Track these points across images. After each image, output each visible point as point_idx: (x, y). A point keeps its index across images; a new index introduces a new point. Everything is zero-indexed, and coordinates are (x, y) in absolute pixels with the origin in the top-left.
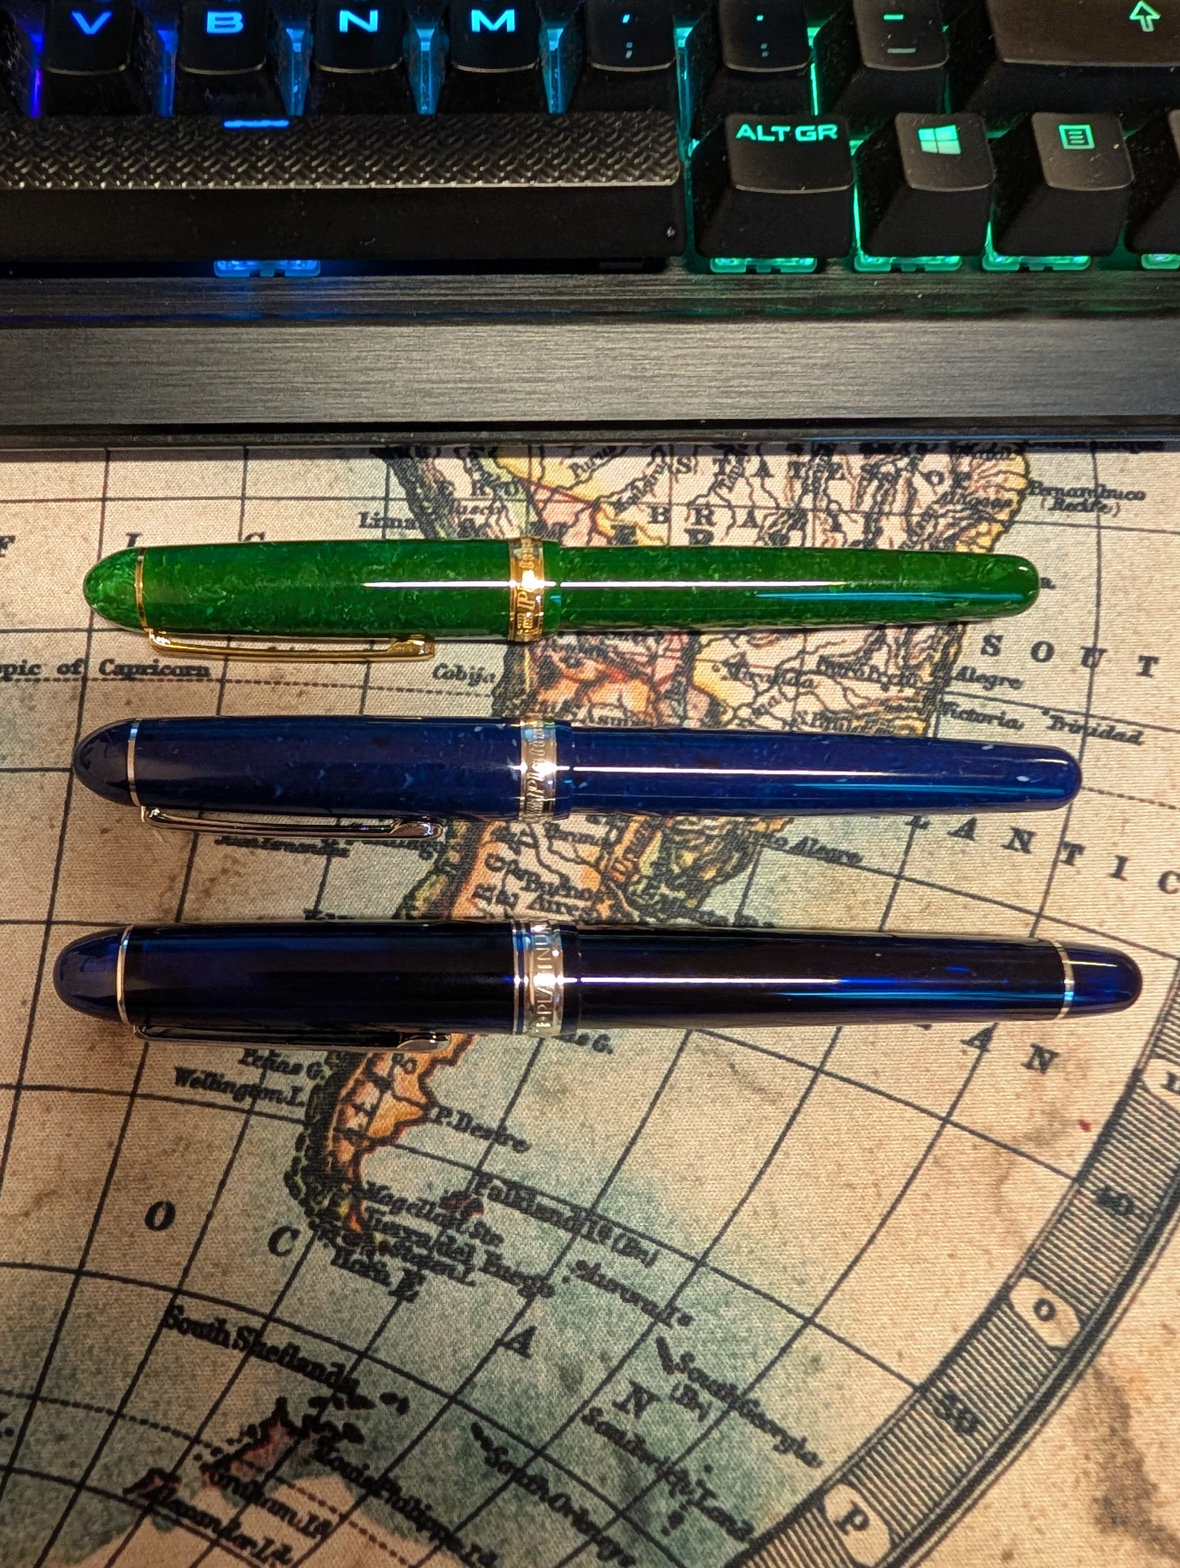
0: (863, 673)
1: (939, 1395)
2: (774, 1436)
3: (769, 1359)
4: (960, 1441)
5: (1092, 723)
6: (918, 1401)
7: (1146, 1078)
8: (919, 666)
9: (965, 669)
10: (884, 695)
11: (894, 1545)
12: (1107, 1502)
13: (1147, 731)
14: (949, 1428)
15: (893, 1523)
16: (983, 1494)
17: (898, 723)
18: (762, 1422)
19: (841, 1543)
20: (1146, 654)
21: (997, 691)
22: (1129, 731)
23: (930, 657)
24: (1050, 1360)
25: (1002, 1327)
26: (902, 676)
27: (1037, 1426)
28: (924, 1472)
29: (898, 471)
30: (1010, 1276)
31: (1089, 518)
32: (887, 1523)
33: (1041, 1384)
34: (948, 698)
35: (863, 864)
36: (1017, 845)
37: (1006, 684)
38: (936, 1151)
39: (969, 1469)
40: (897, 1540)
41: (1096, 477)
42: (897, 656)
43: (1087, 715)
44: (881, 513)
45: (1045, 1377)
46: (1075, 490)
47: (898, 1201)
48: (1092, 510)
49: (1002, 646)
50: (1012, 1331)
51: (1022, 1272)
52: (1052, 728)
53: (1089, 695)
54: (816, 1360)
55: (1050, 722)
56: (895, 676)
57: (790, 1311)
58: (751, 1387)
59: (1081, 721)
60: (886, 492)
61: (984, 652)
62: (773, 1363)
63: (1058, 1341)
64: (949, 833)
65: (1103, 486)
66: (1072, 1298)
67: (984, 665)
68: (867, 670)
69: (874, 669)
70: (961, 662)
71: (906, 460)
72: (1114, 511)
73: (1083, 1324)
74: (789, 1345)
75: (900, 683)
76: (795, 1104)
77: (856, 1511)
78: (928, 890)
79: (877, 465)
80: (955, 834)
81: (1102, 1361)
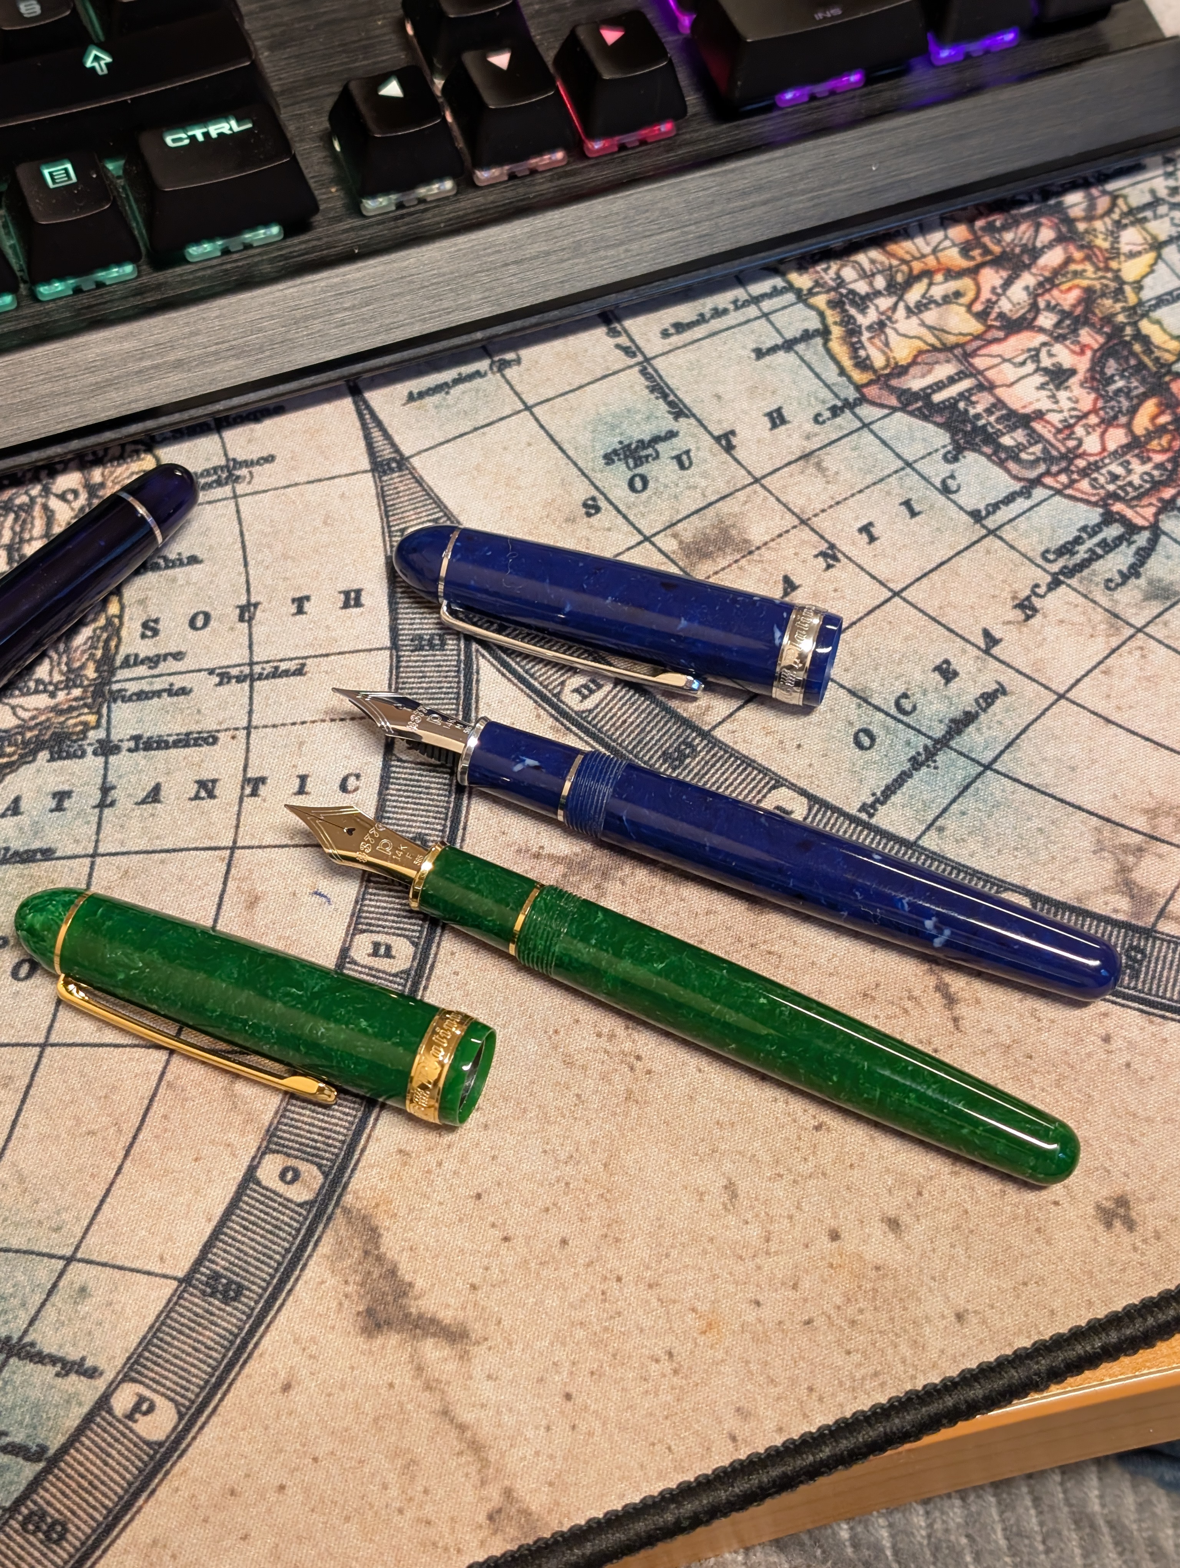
0: (29, 688)
1: (204, 1278)
2: (54, 1365)
3: (38, 1304)
4: (228, 1309)
5: (257, 669)
6: (184, 1291)
7: (353, 953)
8: (83, 667)
9: (127, 657)
10: (52, 702)
11: (181, 1416)
12: (370, 1312)
13: (309, 662)
14: (217, 1302)
15: (178, 1398)
16: (256, 1345)
17: (71, 722)
18: (40, 1358)
19: (132, 1431)
20: (298, 595)
21: (162, 667)
22: (292, 666)
23: (92, 655)
24: (300, 1214)
25: (253, 1202)
26: (68, 680)
27: (297, 1273)
28: (199, 1346)
29: (32, 500)
30: (254, 1158)
31: (227, 490)
32: (172, 1400)
33: (295, 1238)
34: (115, 687)
35: (57, 854)
36: (203, 794)
37: (170, 658)
38: (169, 1077)
39: (241, 1329)
40: (183, 1410)
41: (226, 455)
42: (59, 664)
43: (251, 664)
44: (22, 541)
45: (298, 1230)
46: (207, 471)
47: (139, 1129)
48: (227, 484)
49: (160, 626)
50: (262, 1203)
51: (263, 1152)
52: (220, 684)
53: (250, 646)
54: (83, 1290)
55: (217, 680)
56: (61, 682)
57: (51, 1256)
58: (26, 1332)
59: (246, 670)
60: (24, 521)
61: (143, 636)
62: (43, 1304)
63: (305, 1196)
64: (137, 804)
65: (234, 460)
66: (312, 1158)
67: (146, 648)
68: (32, 684)
69: (39, 682)
70: (123, 651)
71: (39, 487)
72: (248, 479)
73: (326, 1175)
74: (55, 1285)
75: (67, 687)
76: (27, 1080)
77: (142, 1399)
78: (123, 859)
79: (11, 499)
80: (143, 802)
81: (348, 1199)
